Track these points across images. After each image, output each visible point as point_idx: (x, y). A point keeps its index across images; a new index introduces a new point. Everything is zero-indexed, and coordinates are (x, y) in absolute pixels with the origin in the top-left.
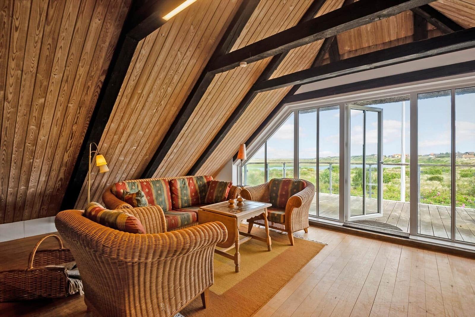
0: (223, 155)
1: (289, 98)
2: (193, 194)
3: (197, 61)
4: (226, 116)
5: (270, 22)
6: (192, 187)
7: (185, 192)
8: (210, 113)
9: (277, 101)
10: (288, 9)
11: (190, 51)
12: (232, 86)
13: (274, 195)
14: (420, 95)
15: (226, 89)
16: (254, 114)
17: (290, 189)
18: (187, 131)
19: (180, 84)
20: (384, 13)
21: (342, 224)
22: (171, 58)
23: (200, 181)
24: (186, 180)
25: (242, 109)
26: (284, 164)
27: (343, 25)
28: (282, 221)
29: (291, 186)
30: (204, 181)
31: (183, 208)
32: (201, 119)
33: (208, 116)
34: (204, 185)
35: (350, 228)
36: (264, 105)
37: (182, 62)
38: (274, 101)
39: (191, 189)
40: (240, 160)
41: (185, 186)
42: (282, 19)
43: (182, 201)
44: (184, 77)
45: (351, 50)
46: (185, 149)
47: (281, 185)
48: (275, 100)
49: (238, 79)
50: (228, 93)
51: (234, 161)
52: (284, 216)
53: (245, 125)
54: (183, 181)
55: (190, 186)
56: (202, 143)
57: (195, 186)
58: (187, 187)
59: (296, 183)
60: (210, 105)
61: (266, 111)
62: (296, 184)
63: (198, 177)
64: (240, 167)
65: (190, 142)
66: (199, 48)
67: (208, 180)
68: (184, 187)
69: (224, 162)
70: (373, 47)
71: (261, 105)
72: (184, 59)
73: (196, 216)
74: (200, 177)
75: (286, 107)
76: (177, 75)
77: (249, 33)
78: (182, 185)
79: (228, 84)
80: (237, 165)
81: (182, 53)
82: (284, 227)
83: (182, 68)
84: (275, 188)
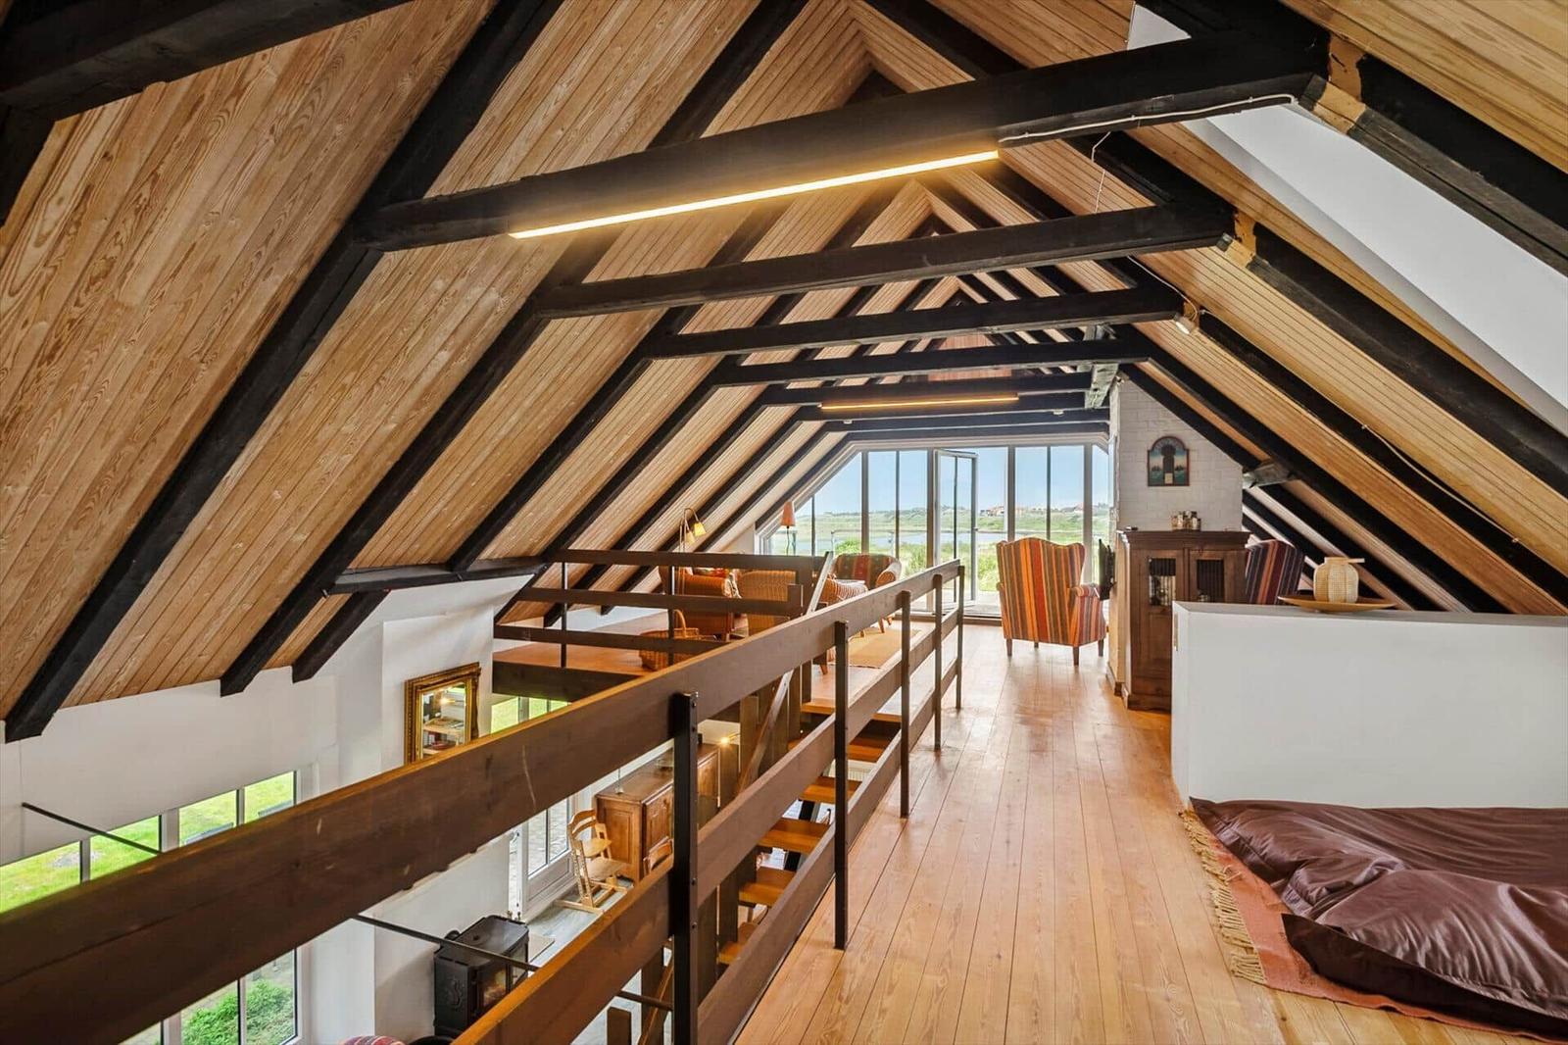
17: (869, 566)
29: (866, 562)
47: (855, 564)
51: (757, 528)
84: (846, 567)
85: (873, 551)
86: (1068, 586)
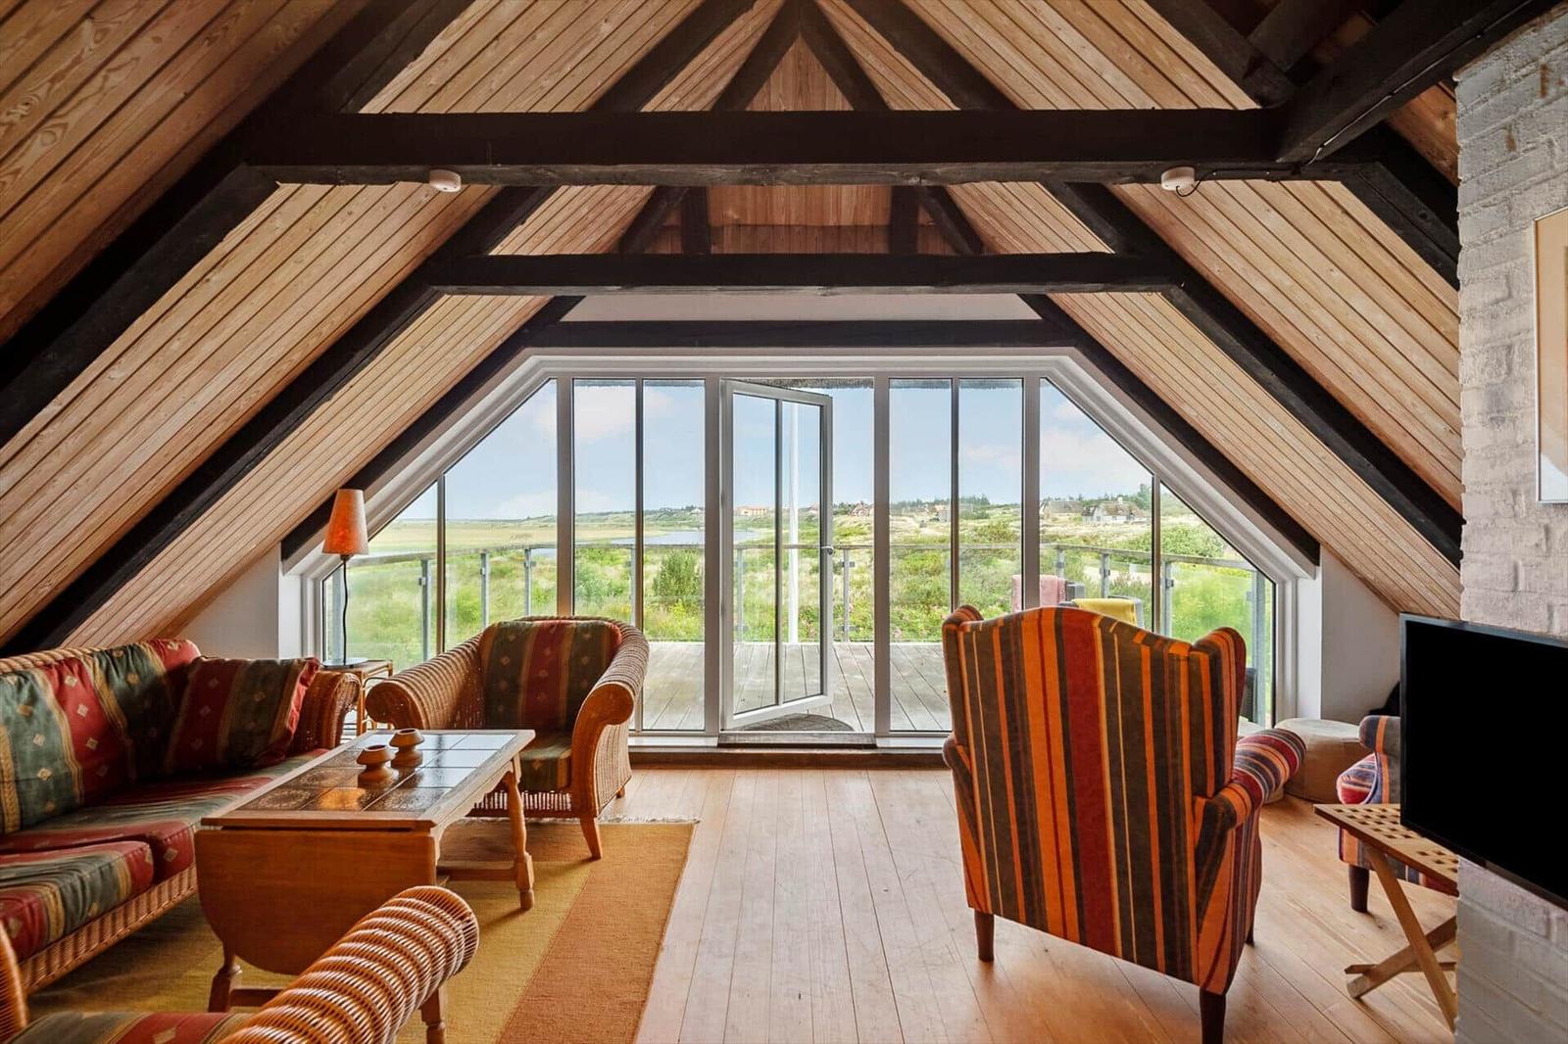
0: (238, 534)
1: (543, 330)
2: (92, 744)
3: (187, 96)
4: (285, 368)
5: (531, 48)
6: (83, 710)
7: (39, 740)
8: (208, 346)
9: (499, 335)
10: (595, 27)
11: (157, 39)
12: (339, 249)
13: (503, 685)
14: (894, 382)
15: (306, 255)
16: (410, 368)
17: (565, 657)
18: (56, 425)
19: (56, 187)
20: (938, 171)
21: (713, 742)
22: (28, 36)
23: (128, 670)
24: (40, 676)
25: (369, 348)
26: (483, 556)
27: (835, 166)
28: (562, 781)
29: (567, 644)
30: (151, 671)
31: (30, 827)
32: (151, 371)
33: (194, 363)
34: (154, 689)
35: (738, 751)
36: (453, 342)
37: (98, 81)
38: (488, 333)
39: (74, 719)
40: (338, 555)
41: (37, 711)
42: (571, 53)
43: (20, 793)
44: (94, 155)
45: (743, 222)
46: (25, 515)
47: (529, 648)
48: (494, 328)
49: (369, 222)
50: (315, 271)
51: (285, 555)
52: (569, 760)
53: (361, 411)
54: (20, 686)
55: (70, 704)
56: (134, 481)
57: (96, 698)
58: (49, 714)
59: (586, 633)
60: (216, 310)
61: (455, 363)
62: (588, 636)
63: (109, 652)
64: (315, 580)
65: (62, 481)
66: (211, 40)
67: (175, 662)
68: (30, 717)
69: (234, 561)
70: (797, 230)
71: (441, 340)
72: (112, 65)
73: (149, 860)
74: (124, 648)
75: (531, 360)
76: (48, 139)
77: (448, 56)
78: (19, 709)
79: (320, 237)
80: (302, 575)
81: (105, 32)
82: (568, 800)
83: (88, 106)
84: (505, 660)
85: (585, 610)
86: (1199, 790)
